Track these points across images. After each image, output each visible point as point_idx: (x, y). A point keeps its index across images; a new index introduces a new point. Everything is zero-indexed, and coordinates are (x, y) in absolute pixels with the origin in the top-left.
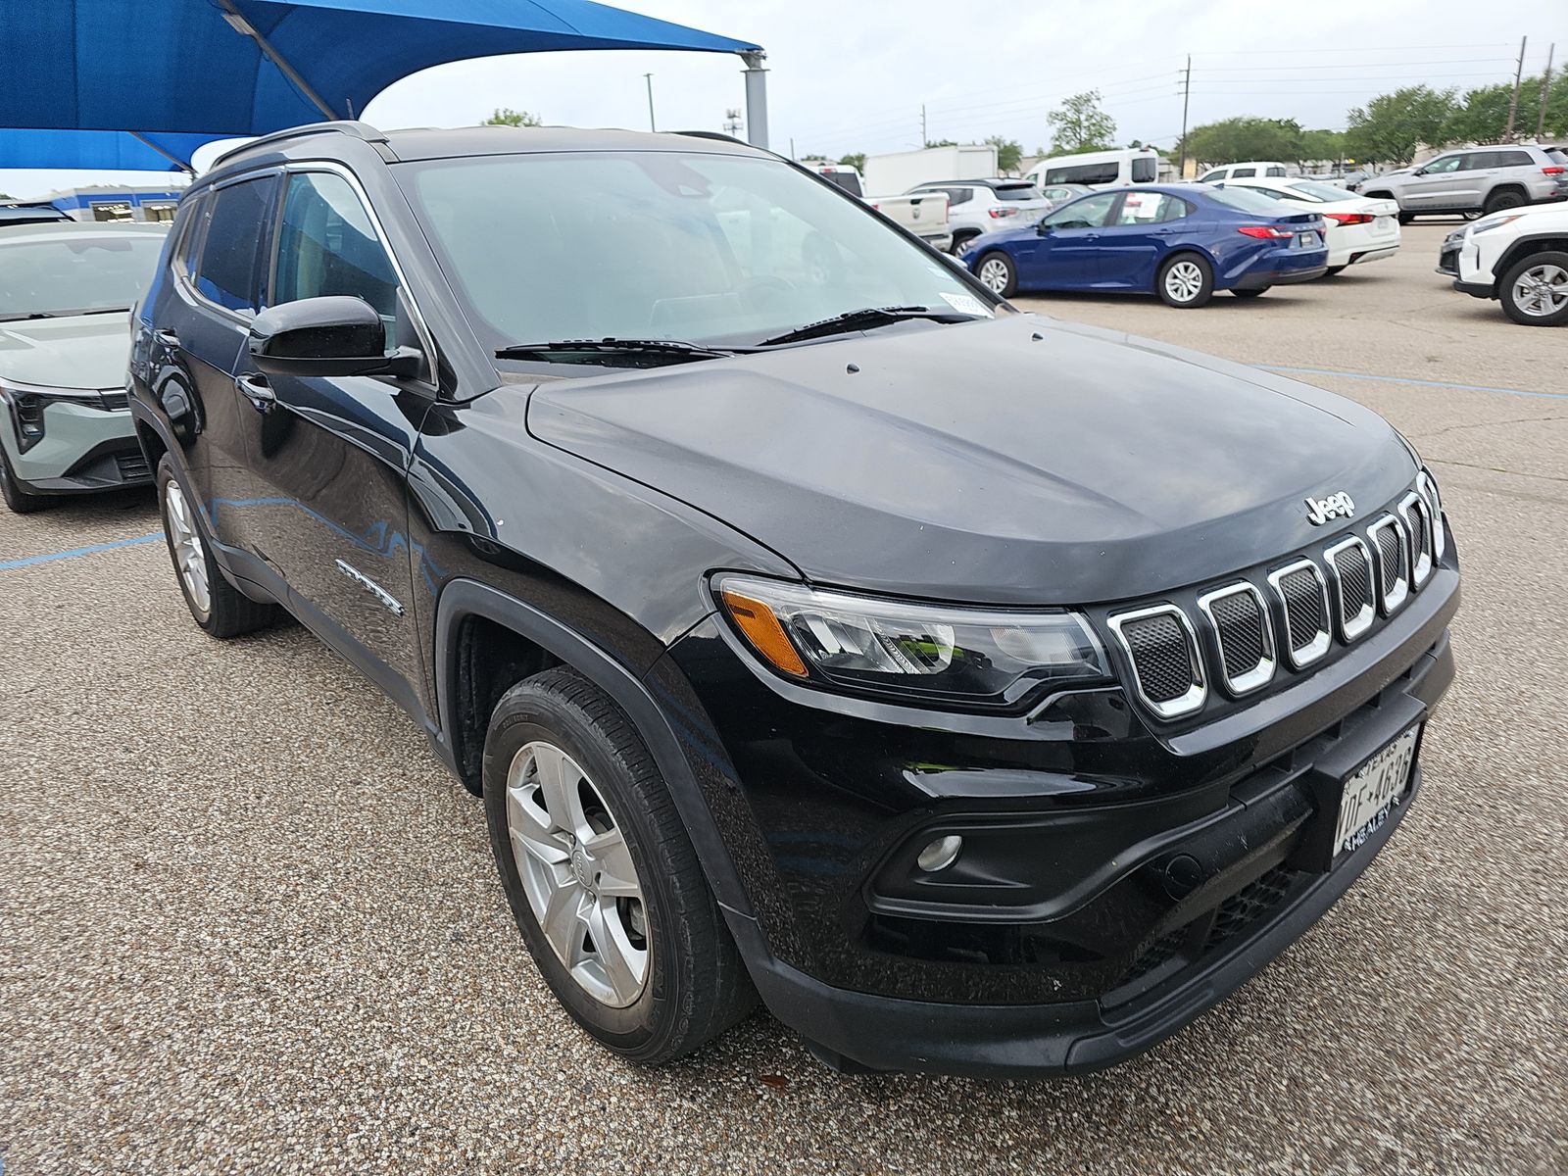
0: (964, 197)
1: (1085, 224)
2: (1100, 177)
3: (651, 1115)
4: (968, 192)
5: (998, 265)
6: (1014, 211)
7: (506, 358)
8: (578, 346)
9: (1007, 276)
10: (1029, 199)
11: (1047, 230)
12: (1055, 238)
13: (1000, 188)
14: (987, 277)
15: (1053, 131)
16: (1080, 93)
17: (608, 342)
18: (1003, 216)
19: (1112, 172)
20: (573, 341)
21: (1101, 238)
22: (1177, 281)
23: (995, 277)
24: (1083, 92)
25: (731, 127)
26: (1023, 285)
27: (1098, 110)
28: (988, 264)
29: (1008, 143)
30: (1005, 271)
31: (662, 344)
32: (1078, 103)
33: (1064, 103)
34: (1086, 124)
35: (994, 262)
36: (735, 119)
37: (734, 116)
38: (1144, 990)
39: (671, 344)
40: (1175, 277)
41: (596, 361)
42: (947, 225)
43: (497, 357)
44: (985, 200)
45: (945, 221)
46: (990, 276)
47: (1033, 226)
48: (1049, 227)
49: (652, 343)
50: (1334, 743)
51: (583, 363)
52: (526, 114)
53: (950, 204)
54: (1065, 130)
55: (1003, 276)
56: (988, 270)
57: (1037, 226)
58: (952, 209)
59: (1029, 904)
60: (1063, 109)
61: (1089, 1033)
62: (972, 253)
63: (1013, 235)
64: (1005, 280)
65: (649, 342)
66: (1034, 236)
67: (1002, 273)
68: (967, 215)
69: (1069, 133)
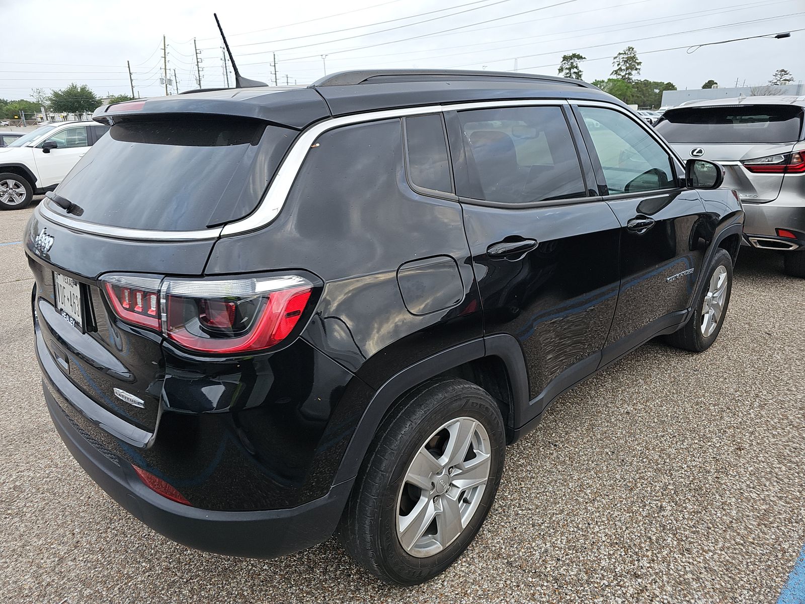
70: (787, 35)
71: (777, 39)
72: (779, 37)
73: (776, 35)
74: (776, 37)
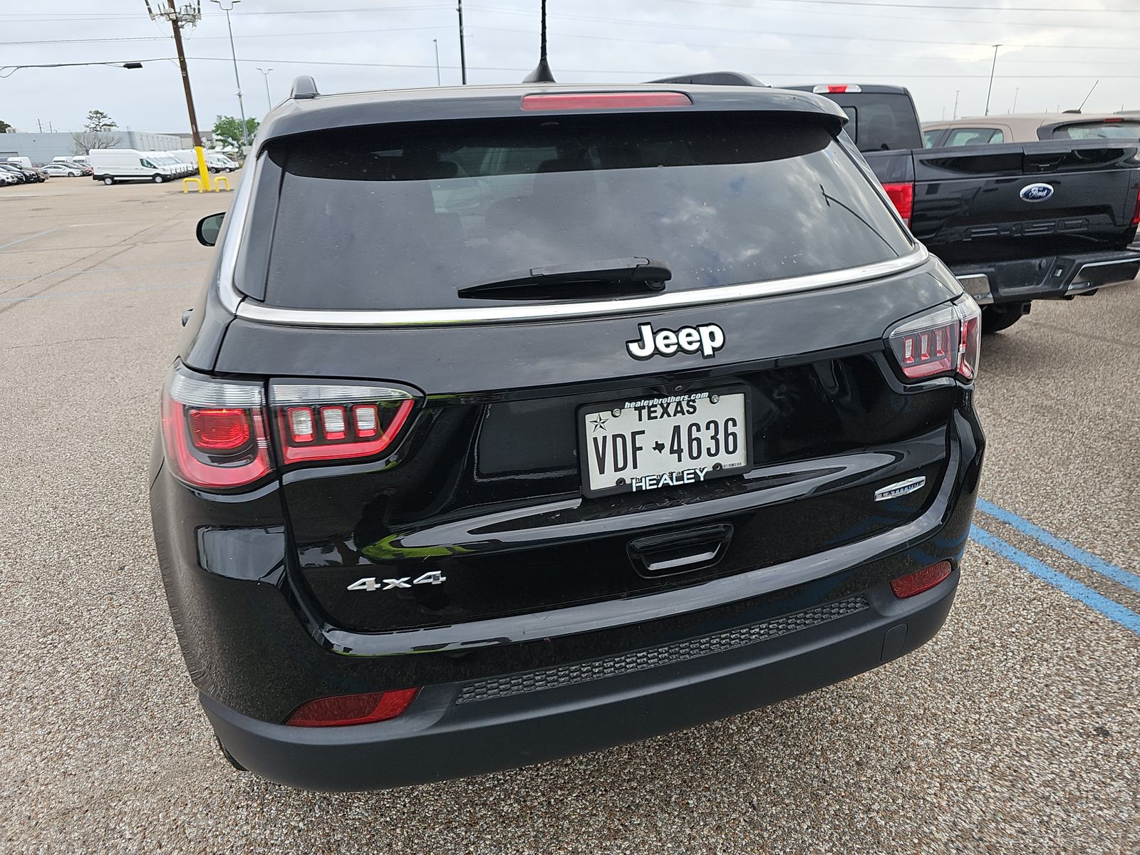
70: (139, 66)
71: (126, 68)
72: (129, 66)
73: (124, 64)
74: (125, 66)
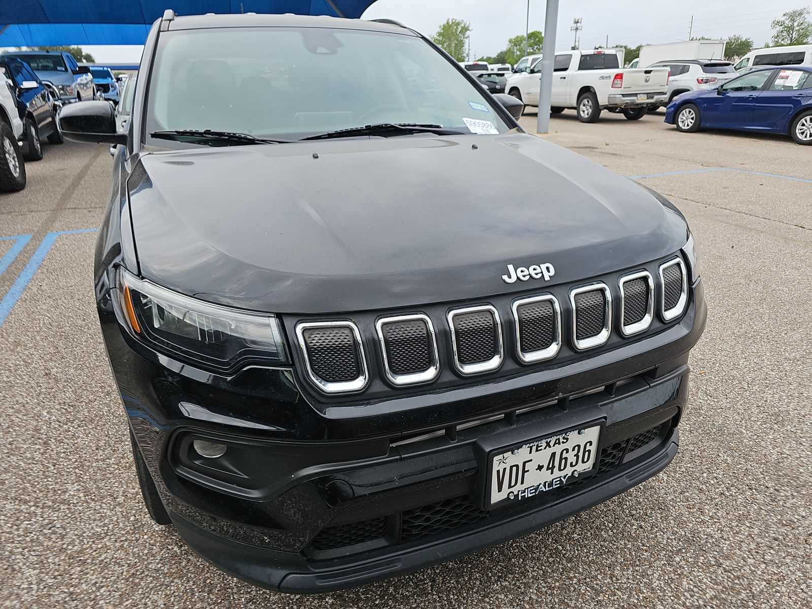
0: (684, 70)
1: (754, 89)
2: (791, 61)
3: (156, 549)
4: (687, 67)
5: (690, 112)
6: (714, 80)
7: (156, 138)
8: (192, 134)
9: (694, 118)
10: (726, 73)
11: (725, 92)
12: (729, 97)
13: (706, 65)
14: (682, 119)
15: (774, 32)
16: (796, 9)
17: (208, 132)
18: (706, 83)
19: (799, 58)
20: (188, 130)
21: (757, 98)
22: (804, 127)
23: (687, 119)
24: (798, 8)
25: (575, 28)
26: (703, 124)
27: (807, 20)
28: (684, 111)
29: (744, 40)
30: (694, 115)
31: (237, 135)
32: (793, 16)
33: (784, 15)
34: (797, 28)
35: (687, 110)
36: (578, 24)
37: (578, 22)
38: (347, 554)
39: (243, 136)
40: (803, 125)
41: (199, 142)
42: (667, 86)
43: (152, 137)
44: (696, 72)
45: (666, 84)
46: (684, 118)
47: (715, 89)
48: (726, 90)
49: (232, 134)
50: (507, 429)
51: (194, 143)
52: (463, 21)
53: (670, 74)
54: (782, 31)
55: (692, 119)
56: (683, 114)
57: (717, 89)
58: (671, 78)
59: (252, 489)
60: (784, 18)
61: (298, 571)
62: (675, 104)
63: (702, 94)
64: (693, 121)
65: (230, 134)
66: (715, 95)
67: (692, 116)
68: (681, 81)
69: (785, 34)
